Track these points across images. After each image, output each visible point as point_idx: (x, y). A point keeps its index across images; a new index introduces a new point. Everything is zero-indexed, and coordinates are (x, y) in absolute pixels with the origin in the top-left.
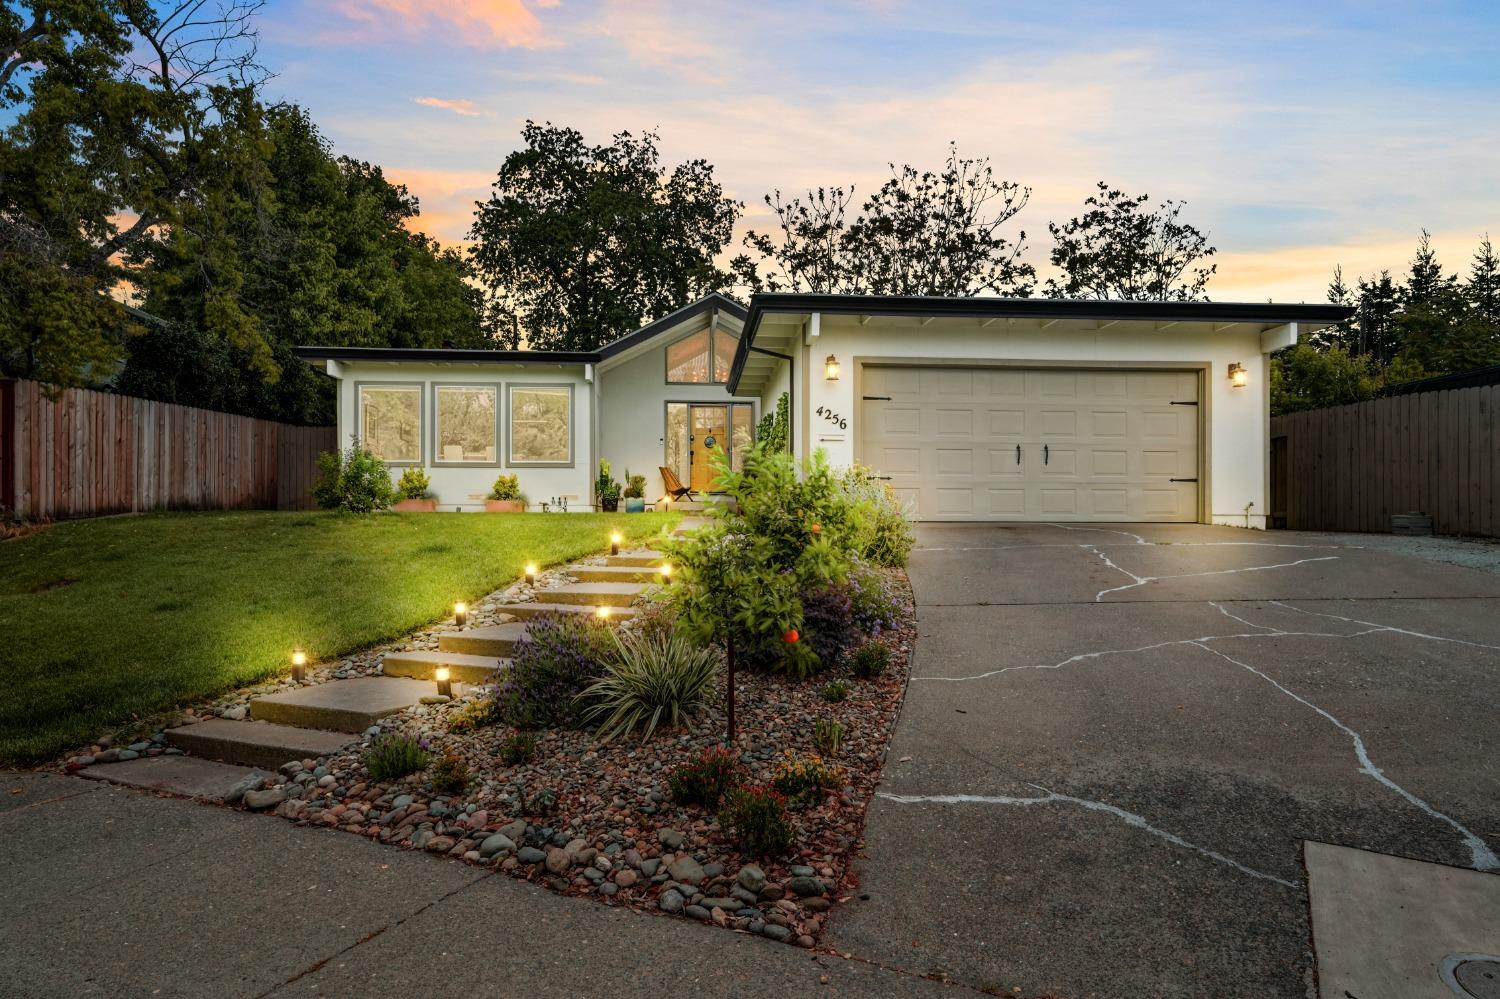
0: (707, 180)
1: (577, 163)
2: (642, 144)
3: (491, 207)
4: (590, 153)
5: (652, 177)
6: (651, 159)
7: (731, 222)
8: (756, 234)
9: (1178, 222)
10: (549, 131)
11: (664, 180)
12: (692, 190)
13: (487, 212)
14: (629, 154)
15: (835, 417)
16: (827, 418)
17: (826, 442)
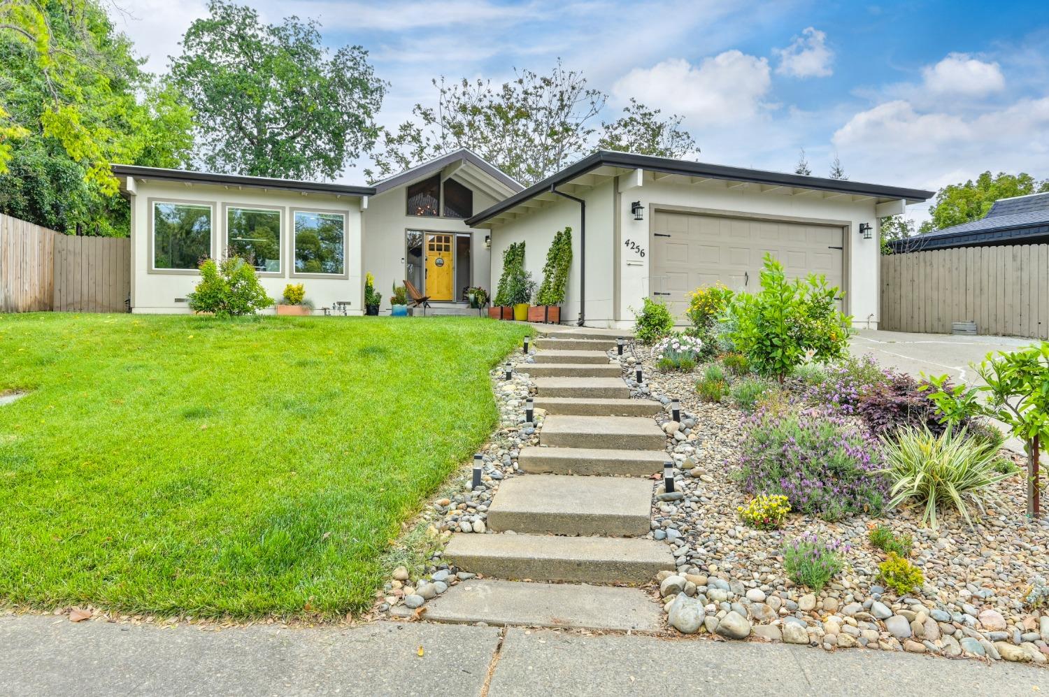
0: (362, 62)
1: (253, 36)
2: (307, 28)
3: (182, 61)
4: (265, 29)
5: (317, 54)
6: (315, 41)
7: (381, 96)
8: (421, 106)
9: (681, 130)
10: (230, 7)
11: (327, 58)
12: (350, 68)
13: (178, 66)
14: (297, 34)
15: (637, 247)
16: (632, 248)
17: (631, 267)
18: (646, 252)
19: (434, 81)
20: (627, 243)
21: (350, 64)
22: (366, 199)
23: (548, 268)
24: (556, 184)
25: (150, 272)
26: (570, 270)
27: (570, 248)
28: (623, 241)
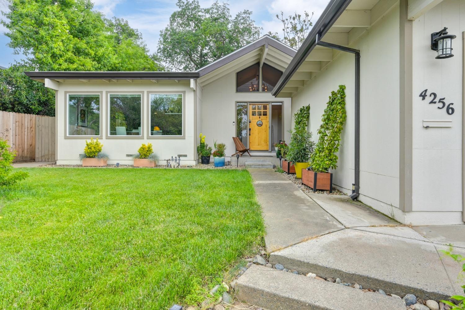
2: (223, 7)
4: (203, 11)
5: (227, 18)
6: (226, 12)
15: (441, 101)
16: (432, 102)
17: (429, 130)
18: (458, 107)
19: (277, 16)
20: (423, 96)
21: (242, 21)
22: (192, 81)
23: (323, 130)
24: (321, 34)
25: (66, 138)
26: (344, 132)
27: (343, 108)
28: (417, 91)
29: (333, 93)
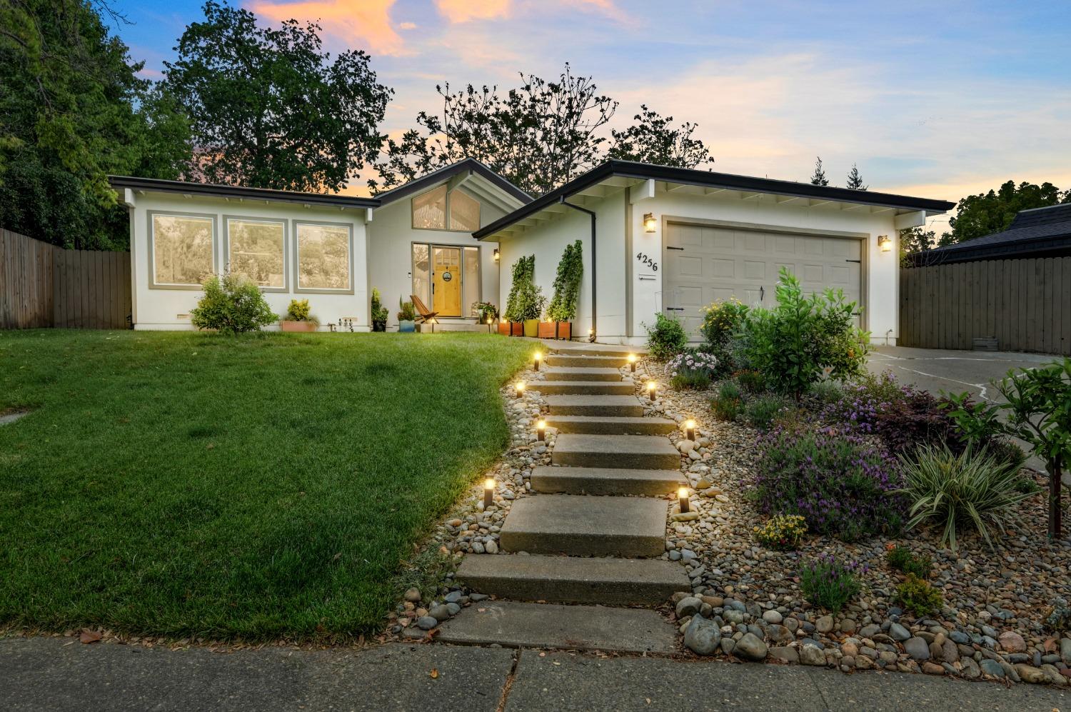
0: (364, 67)
1: (250, 40)
2: (306, 32)
3: (178, 68)
4: (263, 33)
5: (317, 59)
6: (314, 46)
7: (384, 104)
8: (427, 115)
9: (693, 137)
10: (226, 10)
11: (328, 63)
12: (352, 74)
13: (174, 72)
14: (296, 38)
15: (650, 261)
16: (644, 262)
17: (643, 281)
18: (659, 266)
19: (438, 88)
20: (639, 257)
21: (351, 70)
22: (370, 211)
23: (558, 283)
24: (565, 195)
25: (151, 287)
26: (581, 284)
27: (581, 262)
28: (635, 254)
29: (569, 247)
